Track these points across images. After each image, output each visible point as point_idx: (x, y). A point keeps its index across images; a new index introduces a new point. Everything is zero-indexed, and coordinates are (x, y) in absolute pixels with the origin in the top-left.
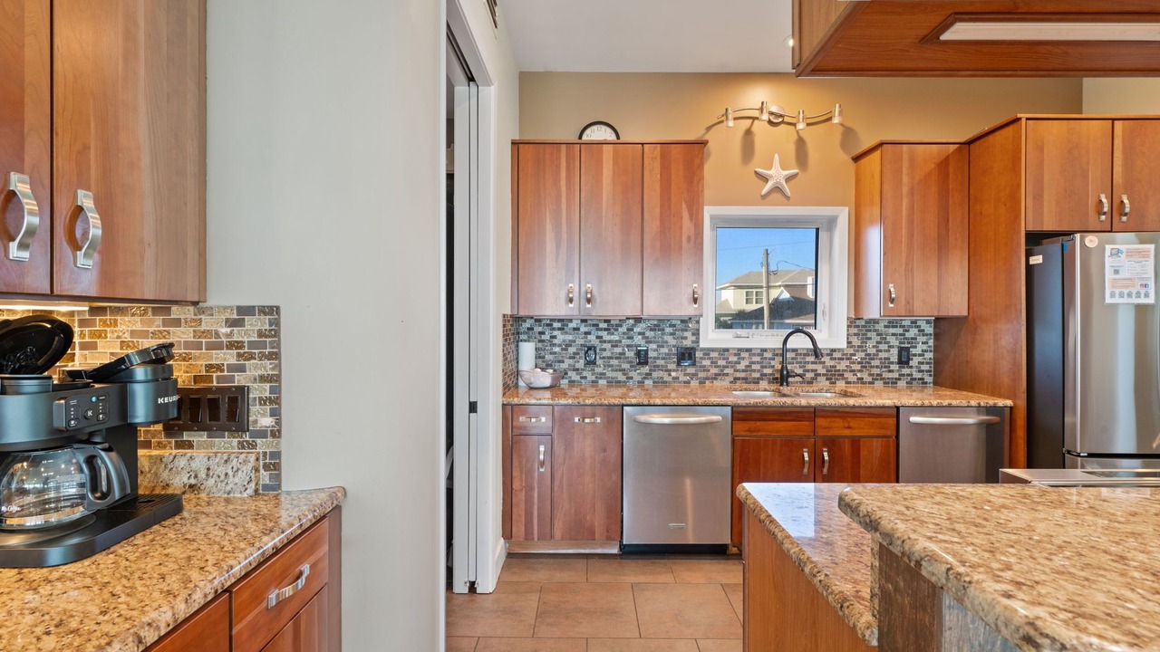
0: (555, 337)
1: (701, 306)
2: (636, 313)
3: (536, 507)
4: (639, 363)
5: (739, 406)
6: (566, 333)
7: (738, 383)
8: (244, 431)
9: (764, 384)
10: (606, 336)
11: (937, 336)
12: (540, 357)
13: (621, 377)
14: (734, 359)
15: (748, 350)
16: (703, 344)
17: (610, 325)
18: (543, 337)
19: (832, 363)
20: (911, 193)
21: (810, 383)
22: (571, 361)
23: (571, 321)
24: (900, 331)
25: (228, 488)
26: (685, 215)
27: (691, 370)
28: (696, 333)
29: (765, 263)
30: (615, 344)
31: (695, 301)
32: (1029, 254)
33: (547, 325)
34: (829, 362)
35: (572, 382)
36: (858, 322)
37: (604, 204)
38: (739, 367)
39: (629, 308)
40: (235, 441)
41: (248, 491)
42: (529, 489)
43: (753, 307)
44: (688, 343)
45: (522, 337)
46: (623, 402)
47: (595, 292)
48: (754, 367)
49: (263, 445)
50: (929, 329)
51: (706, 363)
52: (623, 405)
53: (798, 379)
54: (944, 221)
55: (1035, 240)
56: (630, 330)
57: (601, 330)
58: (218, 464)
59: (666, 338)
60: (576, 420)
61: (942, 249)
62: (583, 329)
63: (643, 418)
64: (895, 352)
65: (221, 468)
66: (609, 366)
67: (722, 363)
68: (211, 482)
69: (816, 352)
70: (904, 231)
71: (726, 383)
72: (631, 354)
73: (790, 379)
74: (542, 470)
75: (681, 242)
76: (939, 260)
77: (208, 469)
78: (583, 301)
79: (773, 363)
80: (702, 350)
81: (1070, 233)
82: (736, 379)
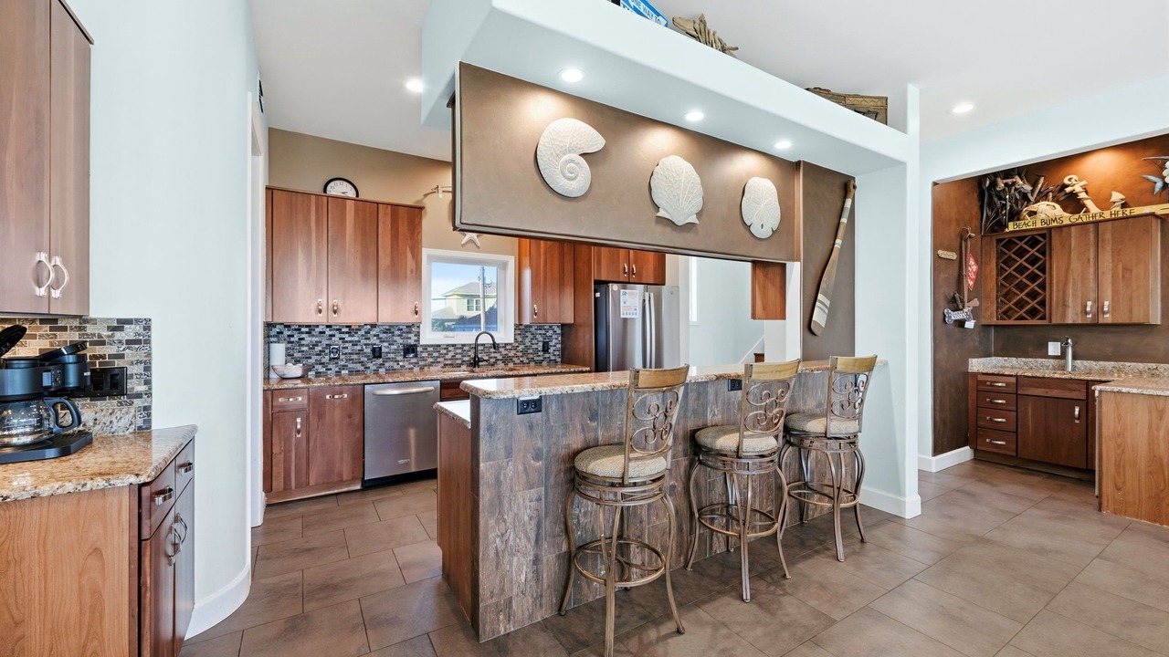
0: (303, 339)
1: (420, 317)
2: (373, 321)
3: (293, 465)
4: (375, 357)
5: (445, 380)
6: (313, 335)
7: (447, 368)
8: (123, 395)
9: (464, 367)
10: (347, 338)
11: (562, 335)
12: (289, 355)
13: (360, 367)
14: (443, 351)
15: (454, 345)
16: (423, 342)
17: (351, 330)
18: (292, 339)
19: (506, 352)
20: (545, 253)
21: (493, 365)
22: (318, 357)
23: (317, 326)
24: (543, 332)
25: (113, 430)
26: (409, 255)
27: (414, 360)
28: (418, 335)
29: (481, 277)
30: (355, 344)
31: (416, 313)
32: (596, 291)
33: (296, 330)
34: (504, 352)
35: (318, 374)
36: (521, 327)
37: (347, 244)
38: (447, 357)
39: (368, 317)
40: (115, 402)
41: (129, 430)
42: (287, 452)
43: (473, 313)
44: (412, 342)
45: (272, 339)
46: (365, 381)
47: (340, 306)
48: (457, 356)
49: (137, 402)
50: (559, 331)
51: (425, 355)
52: (364, 384)
53: (484, 363)
54: (562, 269)
55: (598, 283)
56: (368, 332)
57: (343, 333)
58: (104, 416)
59: (395, 338)
60: (328, 397)
61: (562, 285)
62: (328, 332)
63: (379, 392)
64: (541, 344)
65: (106, 418)
66: (350, 360)
67: (436, 354)
68: (98, 427)
69: (495, 346)
70: (542, 275)
71: (439, 367)
72: (368, 350)
73: (481, 363)
74: (299, 436)
75: (406, 273)
76: (560, 291)
77: (96, 420)
78: (331, 312)
79: (470, 353)
80: (422, 346)
81: (607, 282)
82: (445, 365)
